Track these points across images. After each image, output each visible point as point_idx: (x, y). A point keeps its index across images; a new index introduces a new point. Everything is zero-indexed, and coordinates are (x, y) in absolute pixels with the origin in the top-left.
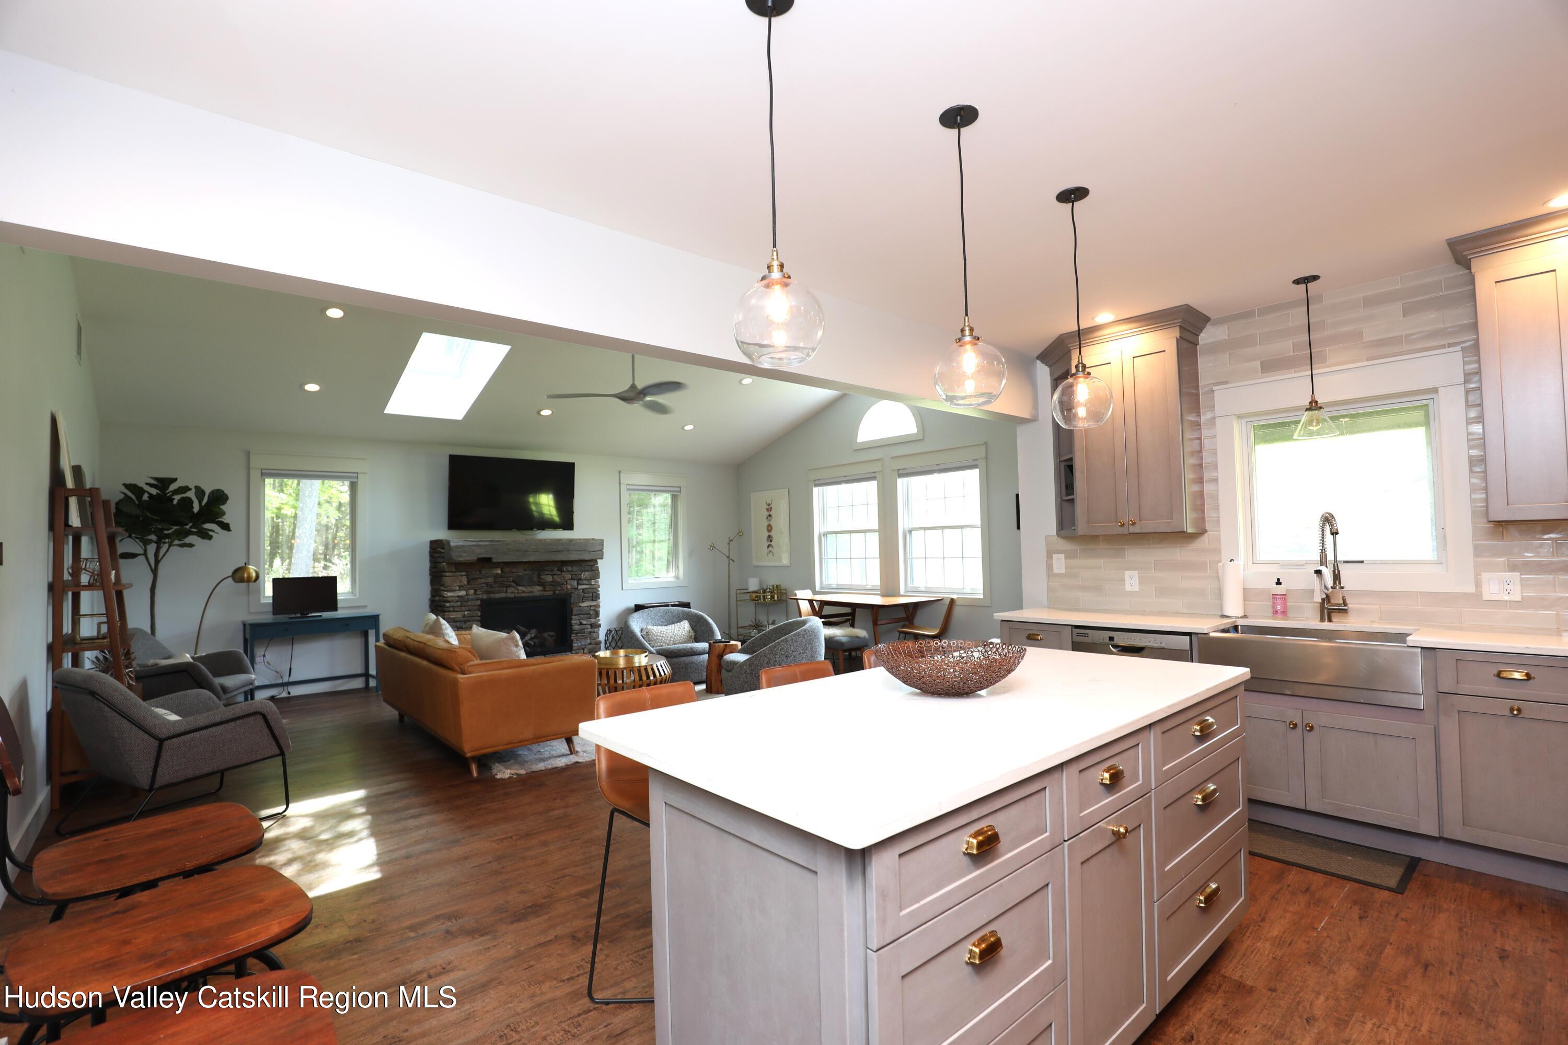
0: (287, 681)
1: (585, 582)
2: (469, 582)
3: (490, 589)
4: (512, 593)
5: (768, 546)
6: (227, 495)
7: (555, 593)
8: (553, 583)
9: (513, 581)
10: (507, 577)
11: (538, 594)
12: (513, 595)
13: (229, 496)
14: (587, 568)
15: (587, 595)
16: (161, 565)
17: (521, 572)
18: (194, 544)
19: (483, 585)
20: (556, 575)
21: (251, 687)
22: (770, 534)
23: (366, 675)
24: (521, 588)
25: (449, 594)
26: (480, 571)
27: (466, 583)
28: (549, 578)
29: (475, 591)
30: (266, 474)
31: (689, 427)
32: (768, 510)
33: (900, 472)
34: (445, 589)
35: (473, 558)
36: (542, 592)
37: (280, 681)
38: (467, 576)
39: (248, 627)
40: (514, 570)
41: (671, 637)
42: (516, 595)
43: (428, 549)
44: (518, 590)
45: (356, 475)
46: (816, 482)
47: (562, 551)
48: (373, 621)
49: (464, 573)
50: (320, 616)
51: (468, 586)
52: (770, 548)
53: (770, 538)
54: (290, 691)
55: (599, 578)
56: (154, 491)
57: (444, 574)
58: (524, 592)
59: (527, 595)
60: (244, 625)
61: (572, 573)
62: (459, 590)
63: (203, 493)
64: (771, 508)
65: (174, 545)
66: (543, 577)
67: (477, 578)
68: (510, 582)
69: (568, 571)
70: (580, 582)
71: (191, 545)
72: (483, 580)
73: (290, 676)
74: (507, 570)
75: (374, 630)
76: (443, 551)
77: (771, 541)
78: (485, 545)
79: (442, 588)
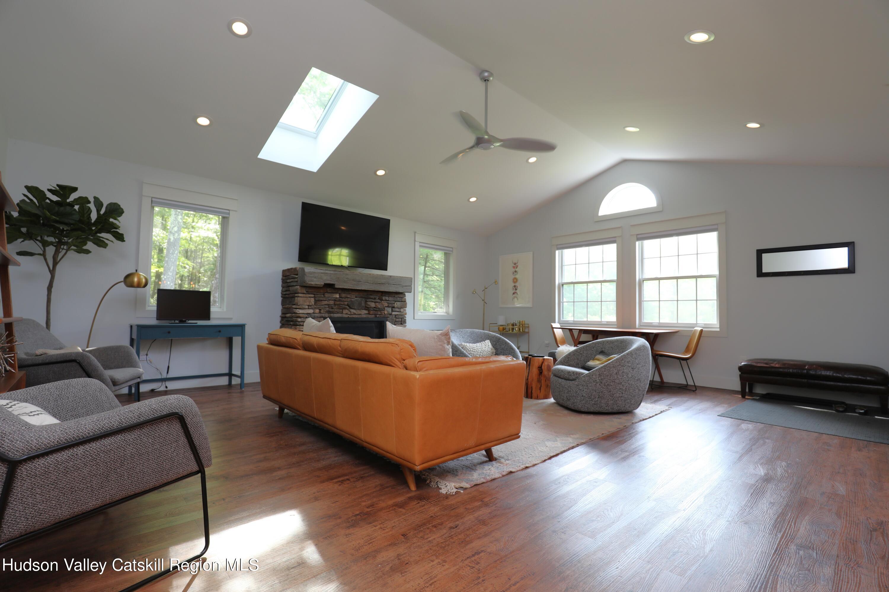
0: (165, 377)
1: (397, 310)
2: (315, 303)
3: (331, 310)
4: (347, 314)
5: (514, 294)
6: (122, 209)
7: (376, 317)
8: (375, 309)
9: (348, 305)
10: (343, 301)
11: (365, 316)
12: (346, 316)
13: (124, 210)
14: (398, 299)
15: (397, 320)
16: (58, 267)
17: (353, 297)
18: (91, 251)
19: (326, 306)
20: (377, 302)
21: (139, 380)
22: (516, 284)
23: (230, 375)
24: (352, 311)
25: (301, 311)
26: (324, 295)
27: (313, 303)
28: (373, 305)
29: (320, 310)
30: (154, 202)
31: (473, 199)
32: (514, 267)
33: (639, 236)
34: (298, 307)
35: (321, 283)
36: (367, 315)
37: (159, 377)
38: (315, 297)
39: (135, 329)
40: (348, 296)
41: (481, 352)
42: (349, 316)
43: (280, 276)
44: (351, 312)
45: (228, 211)
46: (558, 246)
47: (384, 284)
48: (240, 329)
49: (312, 295)
50: (196, 323)
51: (315, 306)
52: (515, 295)
53: (515, 288)
54: (167, 386)
55: (406, 307)
56: (55, 198)
57: (296, 295)
58: (355, 314)
59: (357, 316)
60: (131, 327)
61: (388, 302)
62: (308, 309)
63: (101, 205)
64: (517, 266)
65: (72, 249)
66: (369, 303)
67: (322, 300)
68: (345, 305)
69: (386, 300)
70: (394, 309)
71: (88, 252)
72: (326, 302)
73: (168, 373)
74: (343, 295)
75: (240, 337)
76: (297, 276)
77: (516, 289)
78: (330, 273)
79: (294, 306)
